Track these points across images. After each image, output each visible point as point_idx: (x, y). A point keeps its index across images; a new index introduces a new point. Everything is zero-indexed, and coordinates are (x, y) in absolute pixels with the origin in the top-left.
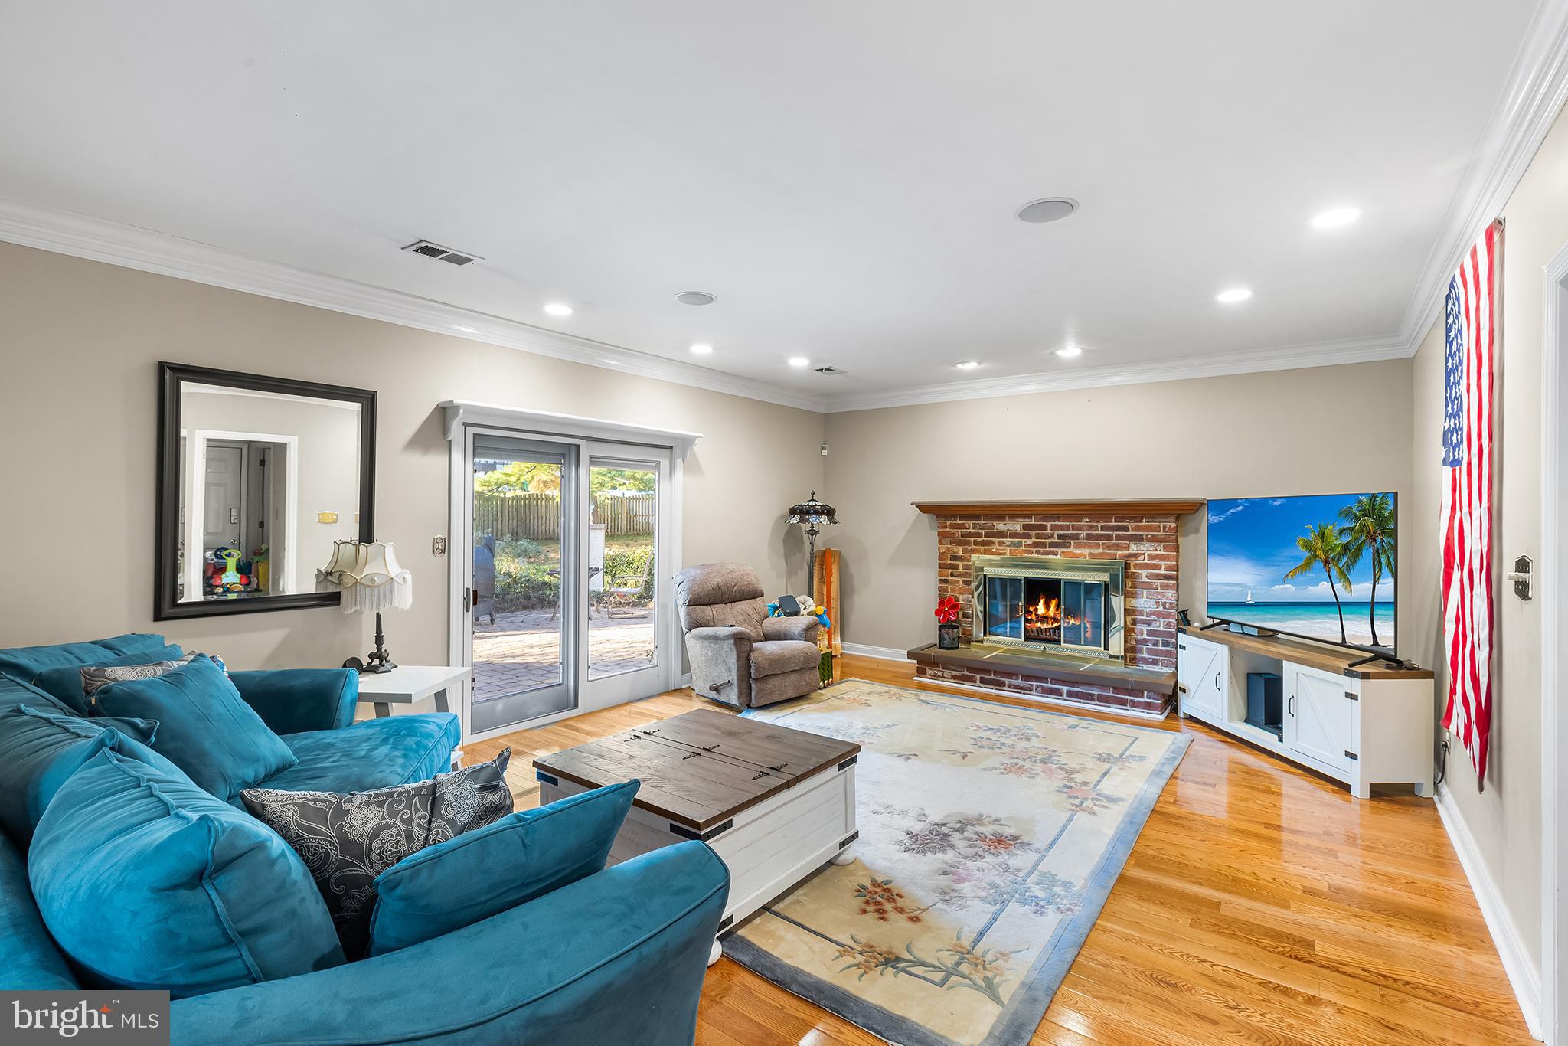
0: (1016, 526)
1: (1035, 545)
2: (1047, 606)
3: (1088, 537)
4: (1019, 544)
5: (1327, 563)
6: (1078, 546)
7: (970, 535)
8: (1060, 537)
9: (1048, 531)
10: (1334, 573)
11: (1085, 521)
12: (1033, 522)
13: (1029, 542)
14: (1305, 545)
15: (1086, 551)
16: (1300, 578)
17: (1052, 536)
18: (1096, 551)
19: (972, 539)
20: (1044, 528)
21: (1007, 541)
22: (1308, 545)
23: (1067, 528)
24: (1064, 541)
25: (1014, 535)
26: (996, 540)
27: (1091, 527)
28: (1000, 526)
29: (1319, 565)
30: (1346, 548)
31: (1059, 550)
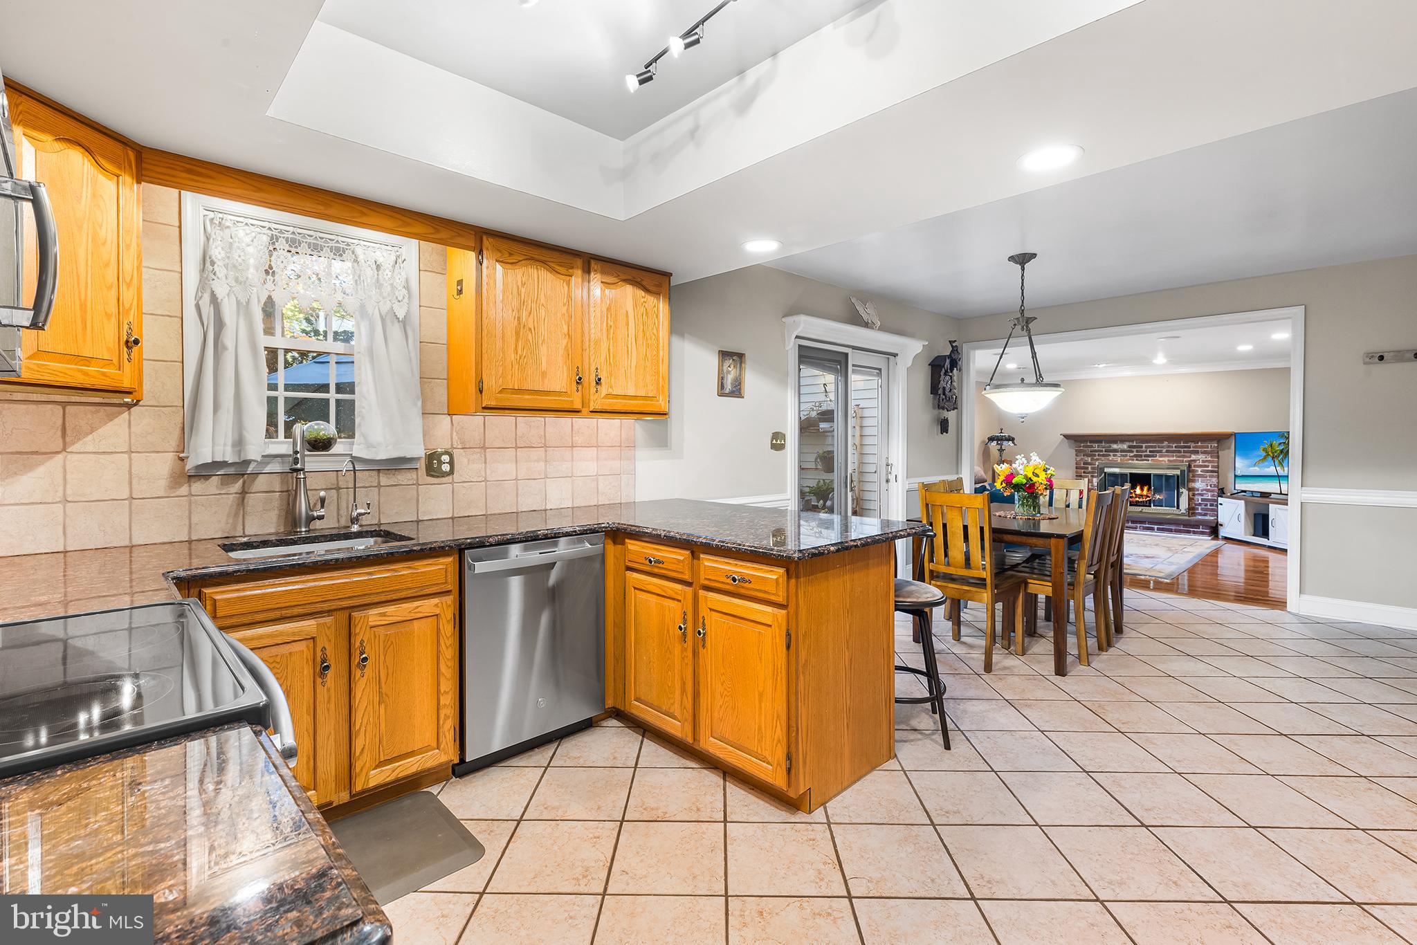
0: (1125, 446)
1: (1135, 456)
2: (1142, 489)
3: (1167, 451)
4: (1126, 456)
5: (1273, 458)
6: (1161, 456)
7: (1096, 451)
8: (1150, 452)
9: (1144, 449)
10: (1277, 462)
11: (1166, 443)
12: (1135, 444)
13: (1132, 454)
14: (1263, 450)
15: (1166, 459)
16: (1262, 465)
17: (1146, 451)
18: (1172, 459)
19: (1097, 454)
20: (1141, 447)
21: (1119, 454)
22: (1265, 450)
23: (1155, 447)
24: (1153, 454)
25: (1123, 451)
26: (1111, 454)
27: (1169, 447)
28: (1115, 446)
29: (1270, 459)
30: (1282, 451)
31: (1150, 459)
